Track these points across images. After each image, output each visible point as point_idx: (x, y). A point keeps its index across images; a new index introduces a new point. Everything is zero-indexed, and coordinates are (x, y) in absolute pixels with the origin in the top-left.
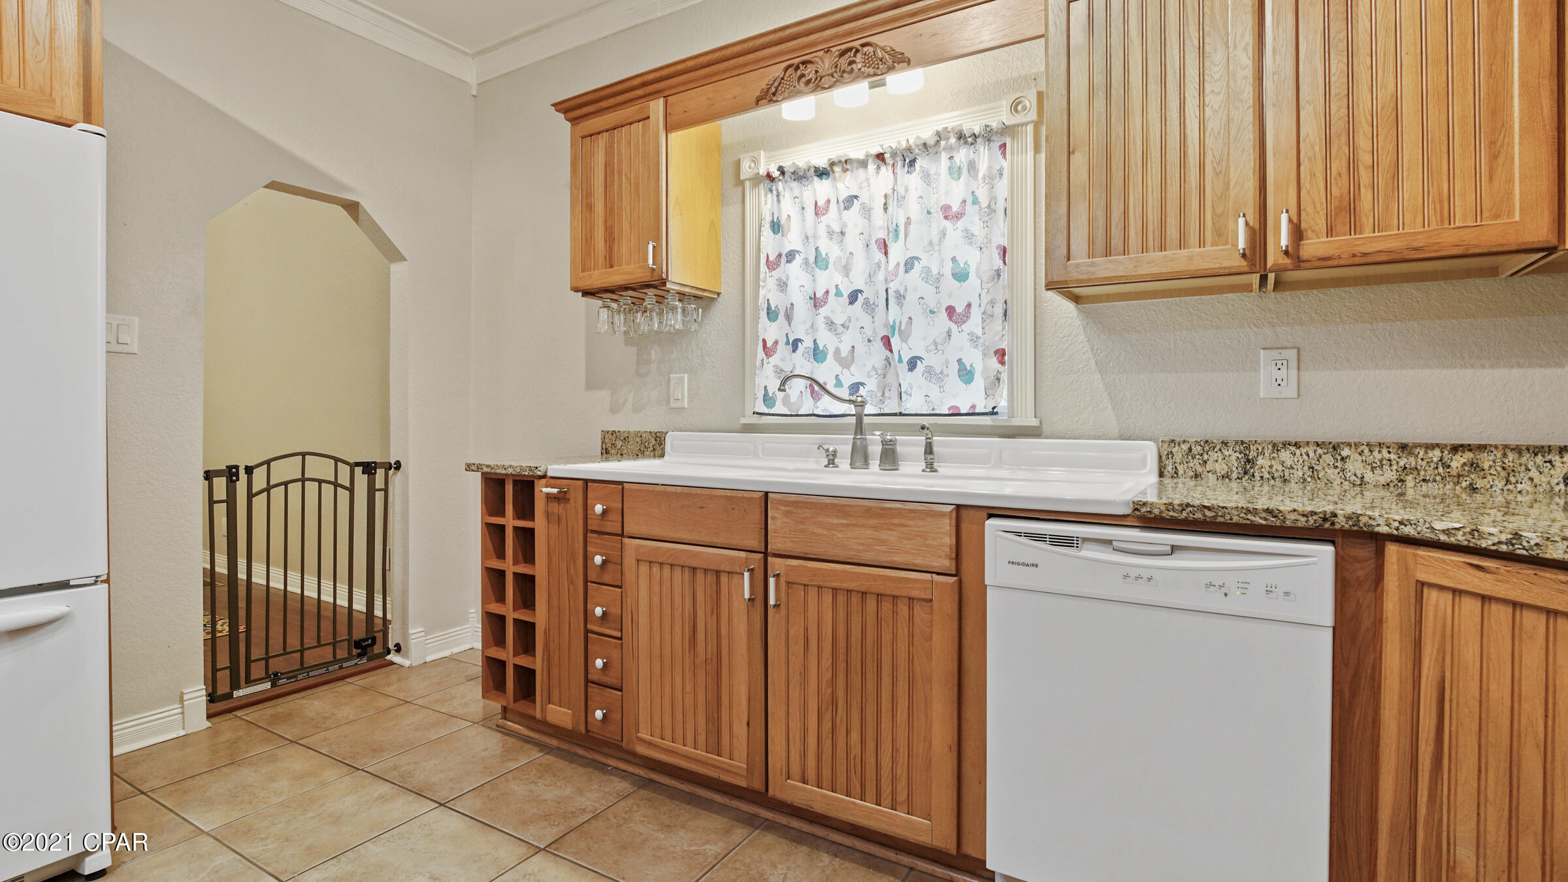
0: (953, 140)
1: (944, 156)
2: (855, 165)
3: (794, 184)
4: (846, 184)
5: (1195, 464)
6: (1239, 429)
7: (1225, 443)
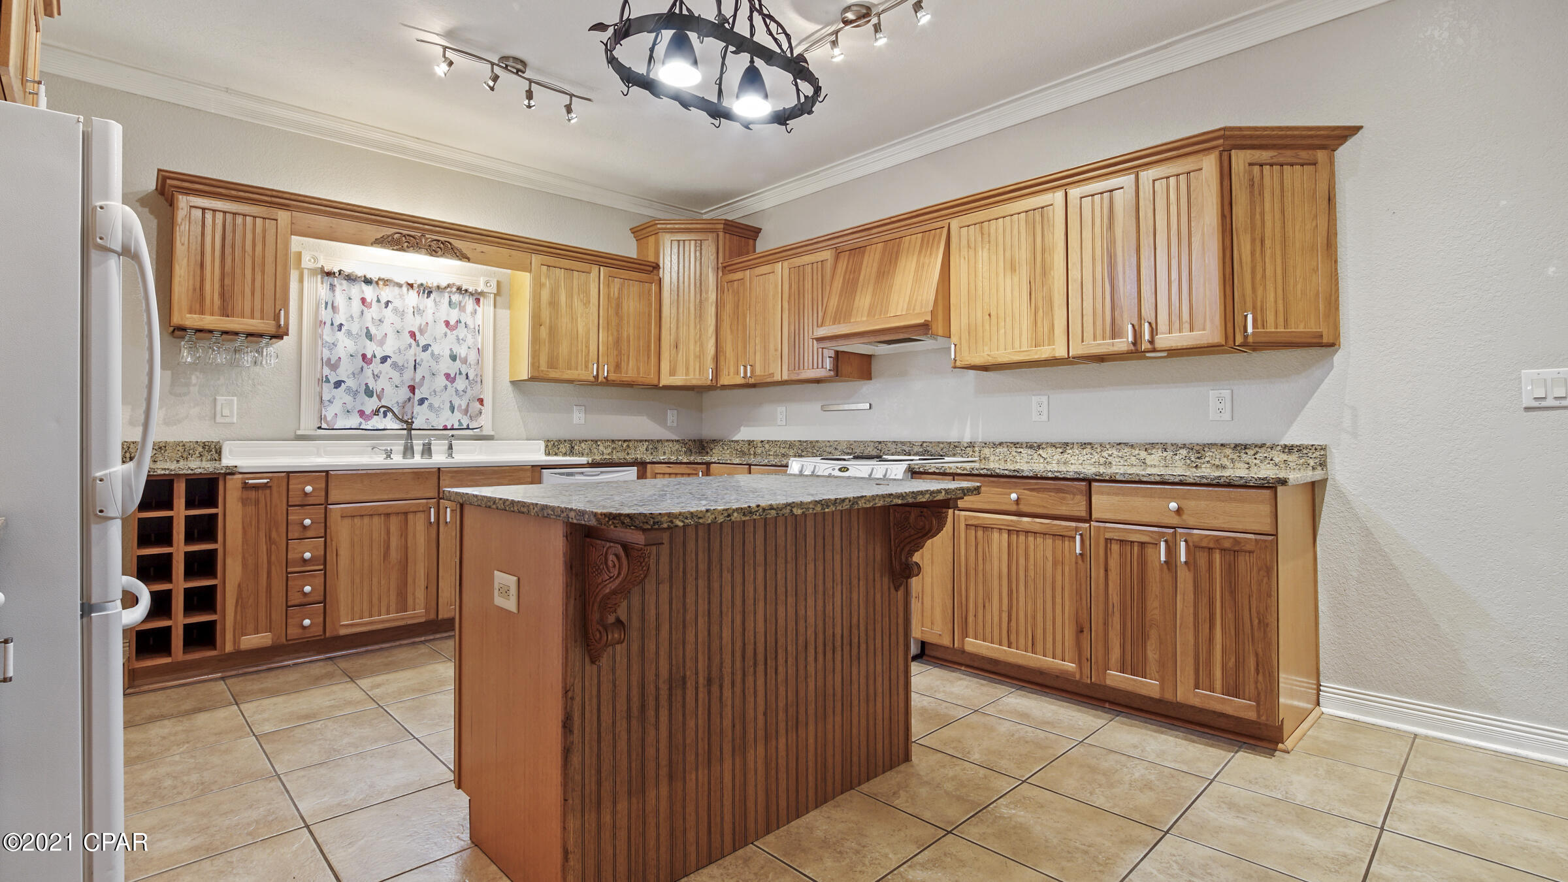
0: (454, 289)
1: (447, 295)
2: (392, 284)
3: (344, 282)
4: (387, 293)
5: (555, 449)
6: (568, 436)
7: (565, 441)
